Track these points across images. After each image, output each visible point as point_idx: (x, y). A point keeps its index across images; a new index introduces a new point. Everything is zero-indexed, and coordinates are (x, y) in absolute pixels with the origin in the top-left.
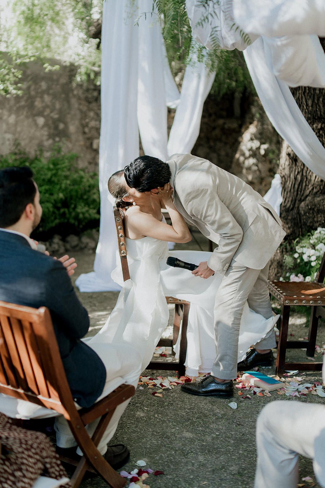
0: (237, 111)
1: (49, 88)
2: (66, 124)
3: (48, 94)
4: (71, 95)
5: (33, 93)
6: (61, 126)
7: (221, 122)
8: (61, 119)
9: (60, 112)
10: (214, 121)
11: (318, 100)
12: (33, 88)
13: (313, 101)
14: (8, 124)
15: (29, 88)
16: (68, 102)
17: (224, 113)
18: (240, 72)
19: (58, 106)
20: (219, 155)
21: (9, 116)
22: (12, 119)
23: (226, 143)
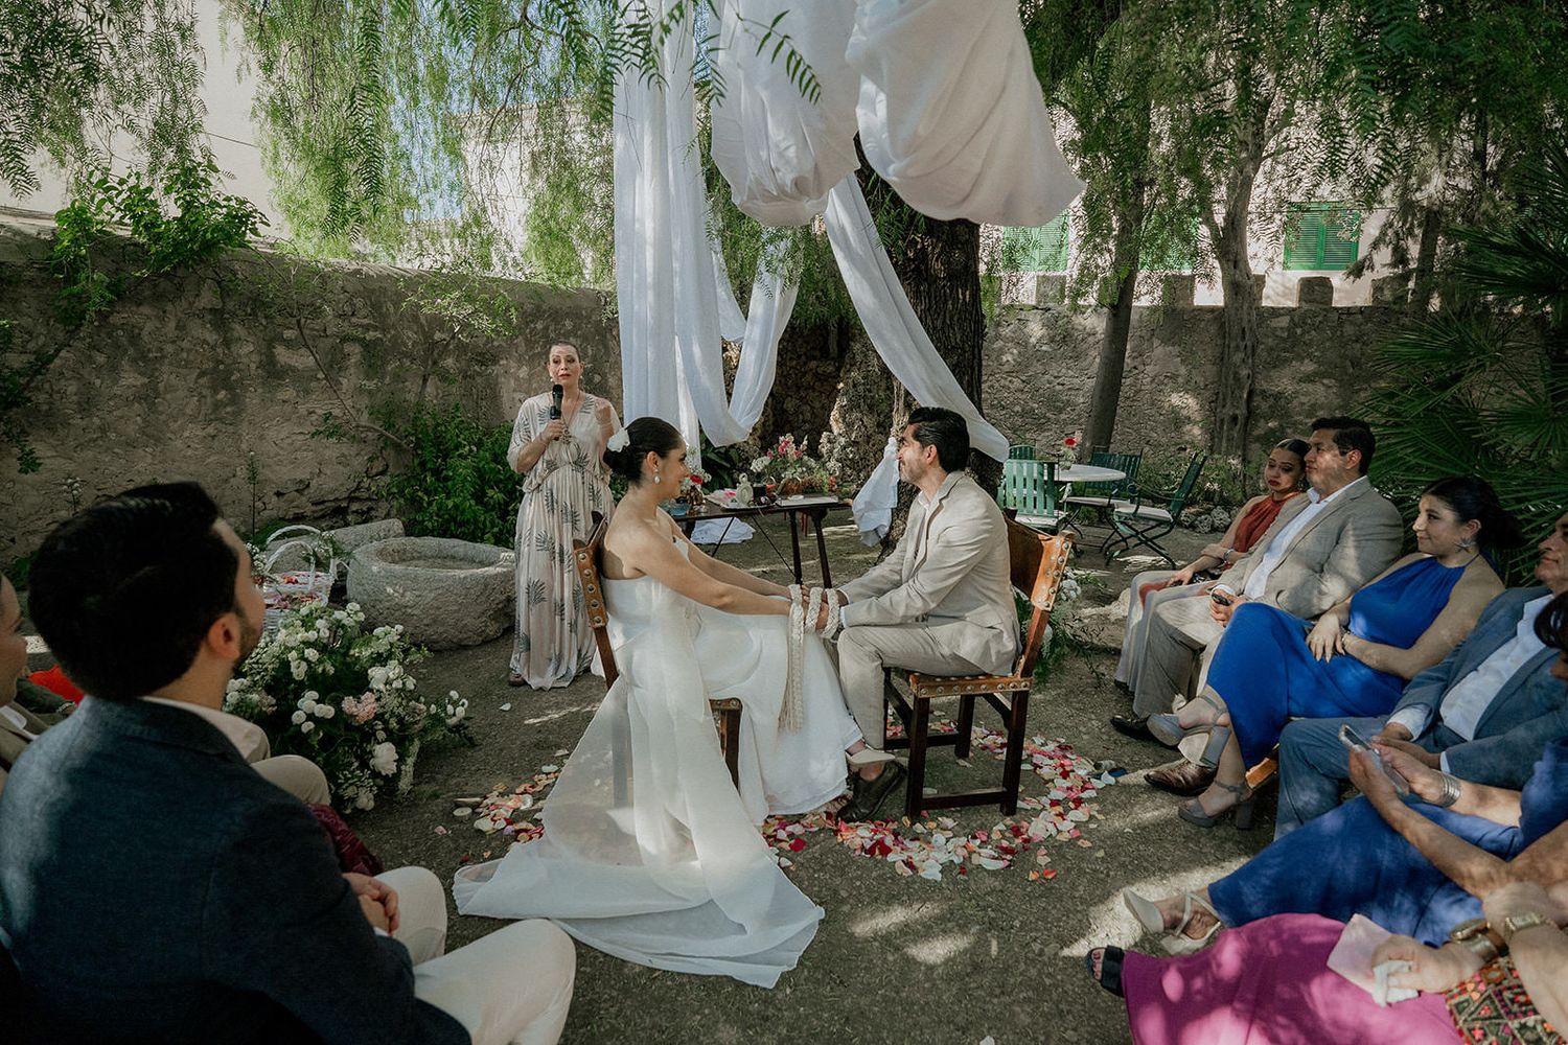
0: (833, 348)
1: (576, 328)
2: (604, 376)
3: (576, 336)
4: (608, 336)
5: (552, 335)
6: (597, 378)
7: (813, 364)
8: (594, 370)
9: (594, 359)
10: (805, 363)
11: (951, 319)
12: (552, 328)
13: (944, 322)
14: (517, 379)
15: (546, 328)
16: (606, 347)
17: (817, 353)
18: (830, 286)
19: (590, 352)
20: (812, 408)
21: (519, 368)
22: (523, 372)
23: (821, 393)
